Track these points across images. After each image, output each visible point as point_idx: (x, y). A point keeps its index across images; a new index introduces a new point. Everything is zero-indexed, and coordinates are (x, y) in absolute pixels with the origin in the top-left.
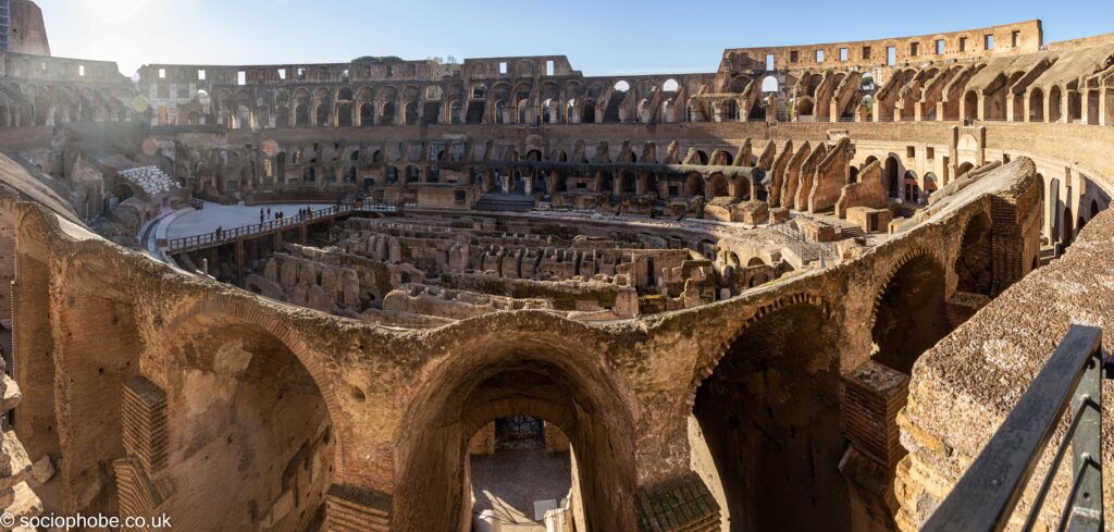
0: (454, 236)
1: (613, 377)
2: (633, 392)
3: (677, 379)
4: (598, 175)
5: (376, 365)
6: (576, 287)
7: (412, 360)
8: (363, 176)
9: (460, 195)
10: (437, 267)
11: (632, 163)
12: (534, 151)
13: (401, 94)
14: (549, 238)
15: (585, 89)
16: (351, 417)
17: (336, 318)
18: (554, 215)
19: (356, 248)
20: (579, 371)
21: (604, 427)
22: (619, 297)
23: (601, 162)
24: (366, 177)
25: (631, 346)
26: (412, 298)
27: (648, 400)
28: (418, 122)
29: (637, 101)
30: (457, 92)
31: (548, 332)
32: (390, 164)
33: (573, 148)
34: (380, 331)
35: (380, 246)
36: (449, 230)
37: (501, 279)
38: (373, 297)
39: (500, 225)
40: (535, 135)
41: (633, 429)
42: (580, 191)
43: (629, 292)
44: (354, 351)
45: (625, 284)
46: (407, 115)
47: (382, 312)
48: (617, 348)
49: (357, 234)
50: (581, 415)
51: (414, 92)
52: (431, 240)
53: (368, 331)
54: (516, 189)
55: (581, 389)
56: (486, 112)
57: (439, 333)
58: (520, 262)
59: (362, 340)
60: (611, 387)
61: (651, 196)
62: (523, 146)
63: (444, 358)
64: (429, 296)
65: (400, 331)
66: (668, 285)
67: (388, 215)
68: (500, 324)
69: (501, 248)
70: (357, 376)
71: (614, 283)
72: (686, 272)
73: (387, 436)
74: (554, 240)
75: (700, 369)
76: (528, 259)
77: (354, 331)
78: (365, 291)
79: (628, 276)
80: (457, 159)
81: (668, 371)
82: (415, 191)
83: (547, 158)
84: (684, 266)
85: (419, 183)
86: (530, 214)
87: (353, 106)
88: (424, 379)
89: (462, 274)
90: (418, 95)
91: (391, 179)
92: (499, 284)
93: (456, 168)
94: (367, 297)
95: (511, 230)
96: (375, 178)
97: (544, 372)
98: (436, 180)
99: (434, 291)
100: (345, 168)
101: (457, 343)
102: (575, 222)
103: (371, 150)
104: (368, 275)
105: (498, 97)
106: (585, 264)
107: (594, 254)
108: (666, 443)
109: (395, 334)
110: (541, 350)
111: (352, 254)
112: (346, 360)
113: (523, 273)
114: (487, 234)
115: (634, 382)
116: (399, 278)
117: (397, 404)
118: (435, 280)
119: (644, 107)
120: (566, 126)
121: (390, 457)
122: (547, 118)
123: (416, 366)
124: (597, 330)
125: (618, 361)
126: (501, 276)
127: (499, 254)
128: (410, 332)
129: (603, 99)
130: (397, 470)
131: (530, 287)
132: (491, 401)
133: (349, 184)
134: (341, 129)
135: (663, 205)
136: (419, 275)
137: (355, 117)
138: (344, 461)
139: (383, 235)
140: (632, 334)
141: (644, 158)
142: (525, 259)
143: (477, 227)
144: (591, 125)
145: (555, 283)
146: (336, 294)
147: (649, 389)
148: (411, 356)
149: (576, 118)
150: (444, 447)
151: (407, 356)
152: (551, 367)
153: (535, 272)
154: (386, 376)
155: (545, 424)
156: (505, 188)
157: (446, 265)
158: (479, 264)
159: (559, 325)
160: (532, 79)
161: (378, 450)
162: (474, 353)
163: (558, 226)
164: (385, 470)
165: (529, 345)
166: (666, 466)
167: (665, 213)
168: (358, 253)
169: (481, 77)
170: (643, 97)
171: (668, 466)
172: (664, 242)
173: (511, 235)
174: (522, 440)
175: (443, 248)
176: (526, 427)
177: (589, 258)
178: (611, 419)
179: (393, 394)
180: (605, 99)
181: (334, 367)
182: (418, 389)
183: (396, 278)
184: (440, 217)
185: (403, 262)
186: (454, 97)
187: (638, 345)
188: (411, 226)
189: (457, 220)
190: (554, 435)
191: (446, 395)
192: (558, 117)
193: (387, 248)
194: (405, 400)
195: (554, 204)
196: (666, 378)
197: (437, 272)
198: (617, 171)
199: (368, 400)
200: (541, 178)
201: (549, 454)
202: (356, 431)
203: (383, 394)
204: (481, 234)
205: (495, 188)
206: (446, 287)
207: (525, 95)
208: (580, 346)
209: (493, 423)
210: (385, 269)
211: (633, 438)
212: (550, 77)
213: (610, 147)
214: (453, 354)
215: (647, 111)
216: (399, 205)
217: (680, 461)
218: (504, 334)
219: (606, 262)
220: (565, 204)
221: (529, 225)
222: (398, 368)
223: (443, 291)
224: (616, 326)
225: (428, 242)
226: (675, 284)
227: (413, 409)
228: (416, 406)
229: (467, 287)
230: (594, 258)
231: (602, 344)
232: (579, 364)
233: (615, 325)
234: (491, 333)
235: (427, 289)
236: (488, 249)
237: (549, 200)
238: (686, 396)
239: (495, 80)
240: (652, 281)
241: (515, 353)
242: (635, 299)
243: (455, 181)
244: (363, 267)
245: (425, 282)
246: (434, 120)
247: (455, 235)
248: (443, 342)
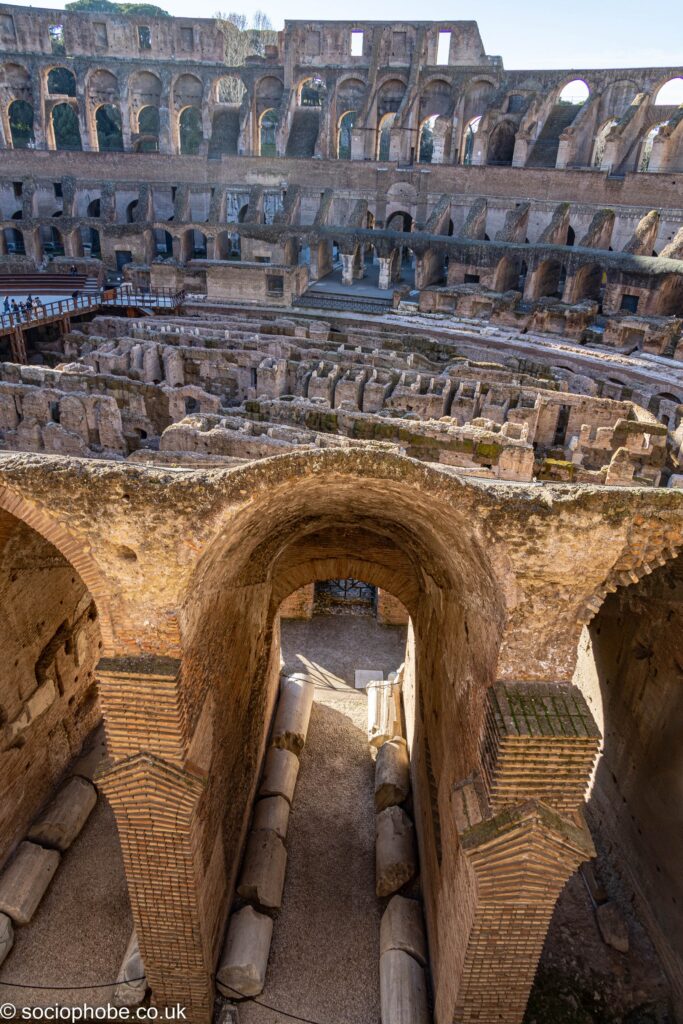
0: (264, 347)
1: (489, 552)
2: (514, 576)
3: (582, 574)
4: (502, 263)
5: (149, 520)
6: (444, 432)
7: (199, 508)
8: (112, 246)
9: (276, 283)
10: (239, 390)
11: (566, 248)
12: (399, 213)
13: (169, 90)
14: (411, 357)
15: (502, 96)
16: (119, 582)
17: (84, 461)
18: (422, 323)
19: (111, 364)
20: (440, 537)
21: (462, 607)
22: (505, 455)
23: (511, 240)
24: (117, 247)
25: (522, 518)
26: (201, 433)
27: (532, 590)
28: (204, 149)
29: (599, 124)
30: (272, 91)
31: (405, 483)
32: (158, 226)
33: (466, 212)
34: (153, 474)
35: (150, 361)
36: (257, 337)
37: (333, 411)
38: (144, 435)
39: (336, 332)
40: (407, 185)
41: (503, 616)
42: (468, 288)
43: (522, 450)
44: (114, 502)
45: (518, 437)
46: (183, 136)
47: (158, 453)
48: (503, 517)
49: (111, 344)
50: (431, 588)
51: (192, 88)
52: (229, 351)
53: (136, 475)
54: (365, 277)
55: (436, 560)
56: (322, 135)
57: (238, 473)
58: (362, 389)
59: (126, 487)
60: (484, 563)
61: (587, 307)
62: (382, 202)
63: (245, 505)
64: (227, 431)
65: (181, 474)
66: (585, 450)
67: (160, 312)
68: (325, 465)
69: (336, 367)
70: (123, 531)
71: (501, 433)
72: (620, 436)
73: (171, 597)
74: (417, 361)
75: (619, 572)
76: (374, 385)
77: (113, 476)
78: (131, 427)
79: (524, 427)
80: (270, 221)
81: (570, 561)
82: (201, 274)
83: (420, 228)
84: (618, 429)
85: (208, 261)
86: (384, 319)
87: (80, 109)
88: (217, 529)
89: (277, 401)
90: (203, 93)
91: (162, 253)
92: (329, 417)
93: (268, 238)
94: (135, 435)
95: (351, 341)
96: (134, 251)
97: (386, 533)
98: (236, 256)
99: (235, 424)
100: (78, 231)
101: (263, 486)
102: (454, 337)
103: (123, 199)
104: (134, 404)
105: (344, 106)
106: (461, 403)
107: (478, 389)
108: (546, 644)
109: (174, 476)
110: (385, 504)
111: (105, 373)
112: (105, 514)
113: (366, 405)
114: (314, 346)
115: (518, 564)
116: (182, 406)
117: (182, 560)
118: (236, 409)
119: (609, 139)
120: (460, 169)
121: (176, 621)
122: (426, 155)
123: (205, 515)
124: (476, 490)
125: (500, 533)
126: (333, 406)
127: (332, 375)
128: (196, 474)
129: (534, 119)
130: (185, 633)
131: (375, 425)
132: (312, 560)
133: (89, 260)
134: (63, 156)
135: (605, 326)
136: (212, 402)
137: (87, 132)
138: (114, 632)
139: (153, 344)
140: (528, 504)
141: (588, 240)
142: (371, 384)
143: (300, 334)
144: (503, 171)
145: (413, 422)
146: (86, 434)
147: (536, 577)
148: (198, 503)
149: (479, 156)
150: (247, 607)
151: (193, 503)
152: (397, 527)
153: (384, 405)
154: (165, 529)
155: (379, 592)
156: (348, 275)
157: (252, 389)
158: (302, 389)
159: (423, 475)
160: (407, 72)
161: (159, 614)
162: (288, 500)
163: (425, 341)
164: (168, 635)
165: (370, 496)
166: (538, 668)
167: (605, 340)
168: (114, 372)
169: (316, 62)
170: (611, 118)
171: (542, 670)
172: (593, 385)
173: (353, 348)
174: (348, 606)
175: (248, 363)
176: (354, 594)
177: (469, 393)
178: (474, 601)
179: (176, 549)
180: (536, 120)
181: (88, 525)
182: (209, 542)
183: (176, 406)
184: (243, 317)
185: (186, 383)
186: (266, 102)
187: (534, 519)
188: (197, 330)
189: (267, 322)
190: (390, 605)
191: (249, 550)
192: (447, 152)
193: (161, 364)
194: (193, 555)
195: (423, 306)
196: (567, 569)
197: (237, 398)
198: (536, 258)
199: (141, 559)
200: (407, 259)
201: (381, 625)
202: (127, 597)
203: (162, 551)
204: (307, 346)
205: (331, 275)
206: (252, 418)
207: (391, 105)
208: (448, 507)
209: (312, 585)
210: (159, 393)
211: (502, 626)
212: (444, 70)
213: (532, 214)
214: (258, 500)
215: (613, 147)
216: (177, 296)
217: (559, 669)
218: (330, 478)
219: (493, 402)
220: (441, 308)
221: (381, 336)
222: (181, 519)
223: (248, 424)
224: (505, 489)
225: (223, 355)
226: (596, 452)
227: (204, 566)
228: (208, 562)
229: (283, 420)
230: (477, 394)
231: (481, 508)
232: (441, 528)
233: (502, 487)
234: (312, 475)
235: (224, 421)
236: (315, 367)
237: (416, 299)
238: (589, 599)
239: (341, 71)
240: (560, 439)
241: (348, 504)
242: (529, 460)
243: (267, 259)
244: (126, 392)
245: (220, 412)
246: (233, 145)
247: (267, 345)
248: (244, 485)
